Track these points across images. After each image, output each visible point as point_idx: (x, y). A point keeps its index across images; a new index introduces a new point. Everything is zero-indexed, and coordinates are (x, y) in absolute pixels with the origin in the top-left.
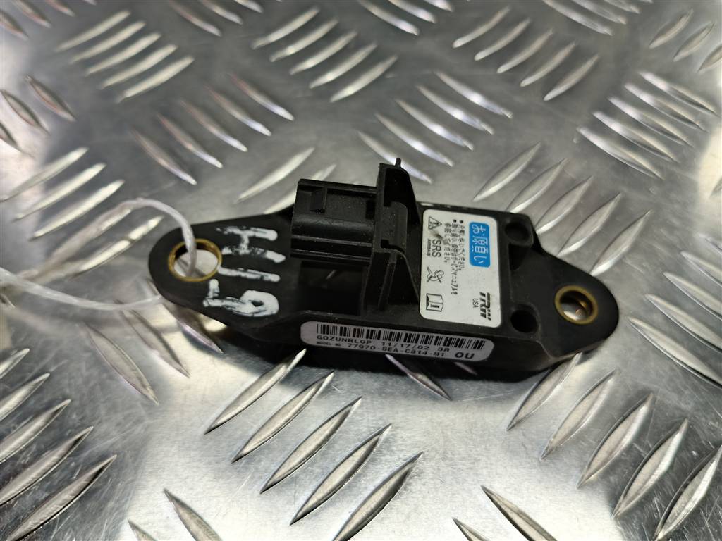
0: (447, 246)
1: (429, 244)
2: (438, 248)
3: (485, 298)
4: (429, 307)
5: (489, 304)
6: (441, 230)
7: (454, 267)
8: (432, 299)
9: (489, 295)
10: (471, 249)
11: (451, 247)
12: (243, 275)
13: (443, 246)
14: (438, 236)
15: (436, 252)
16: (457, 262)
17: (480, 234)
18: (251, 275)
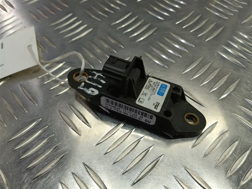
0: (152, 88)
1: (147, 86)
2: (149, 88)
3: (158, 104)
4: (139, 101)
5: (158, 105)
6: (152, 83)
7: (152, 93)
8: (141, 99)
9: (159, 103)
10: (159, 90)
11: (153, 88)
12: (92, 84)
13: (150, 87)
14: (150, 84)
15: (148, 88)
16: (153, 92)
17: (164, 87)
18: (94, 84)
